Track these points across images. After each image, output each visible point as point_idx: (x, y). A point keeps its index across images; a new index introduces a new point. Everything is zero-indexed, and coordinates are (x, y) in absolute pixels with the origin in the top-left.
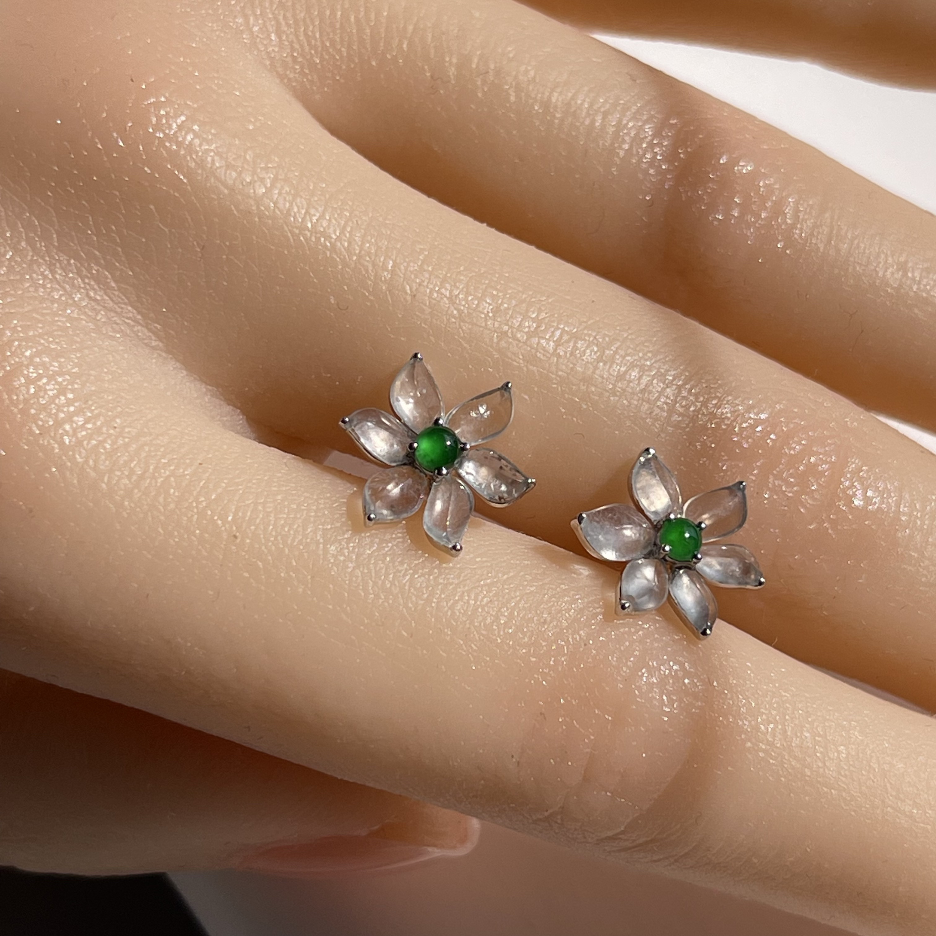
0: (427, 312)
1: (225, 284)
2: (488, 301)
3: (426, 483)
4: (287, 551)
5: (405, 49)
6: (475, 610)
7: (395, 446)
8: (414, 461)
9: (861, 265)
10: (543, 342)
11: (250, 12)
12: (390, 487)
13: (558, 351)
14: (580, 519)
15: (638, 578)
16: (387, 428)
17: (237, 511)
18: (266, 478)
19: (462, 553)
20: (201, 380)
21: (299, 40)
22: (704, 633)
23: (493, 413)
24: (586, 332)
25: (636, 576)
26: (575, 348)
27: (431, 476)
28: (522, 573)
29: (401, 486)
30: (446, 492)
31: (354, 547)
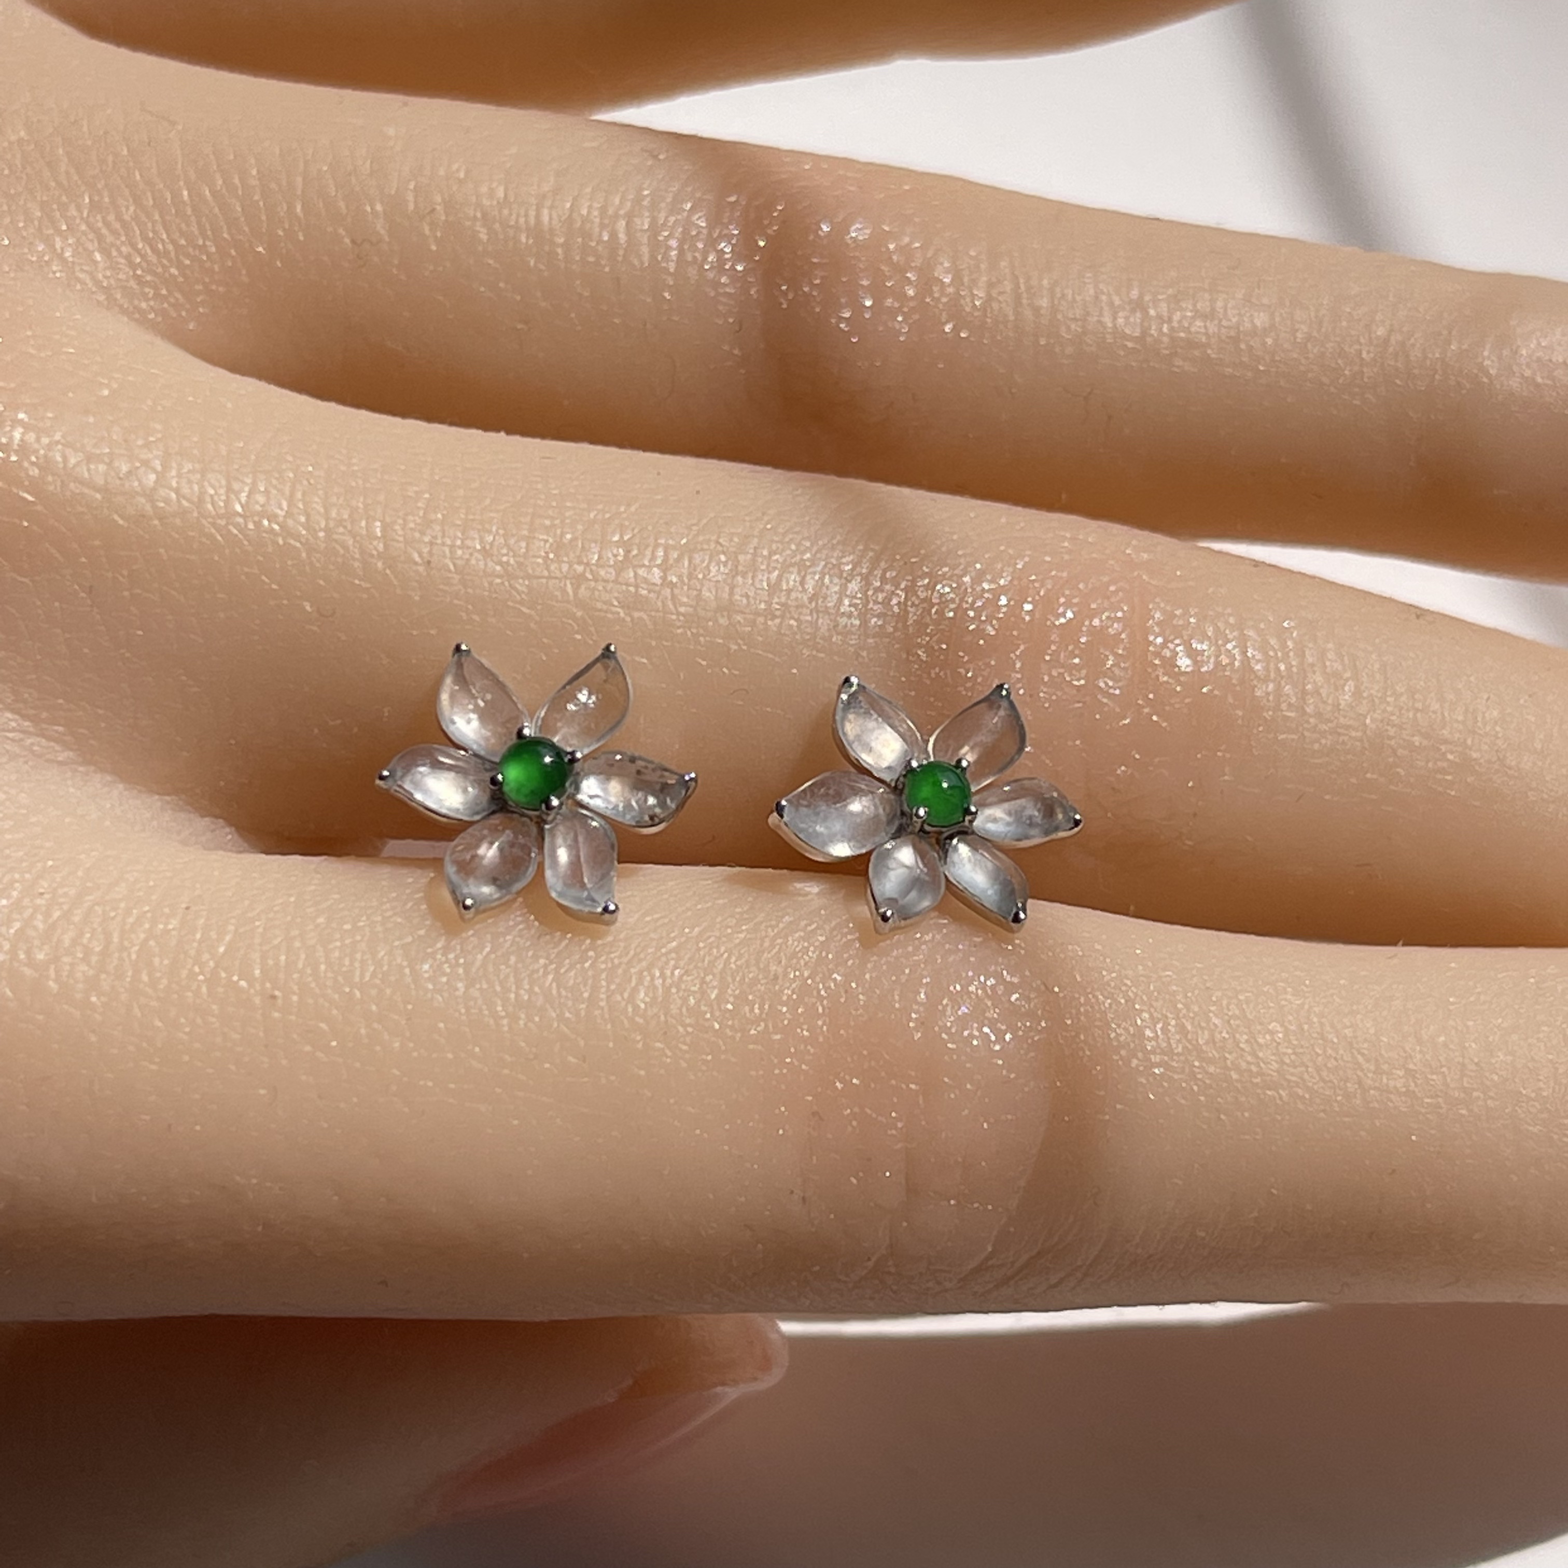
0: (455, 581)
1: (140, 633)
2: (541, 537)
3: (534, 830)
4: (358, 994)
5: (301, 215)
6: (667, 990)
7: (470, 789)
8: (506, 802)
9: (1075, 320)
10: (641, 572)
11: (51, 231)
12: (482, 851)
13: (669, 579)
14: (780, 810)
15: (893, 869)
16: (450, 768)
17: (264, 958)
18: (292, 899)
19: (620, 916)
20: (151, 792)
21: (138, 251)
22: (1016, 919)
23: (600, 696)
24: (701, 538)
25: (888, 868)
26: (693, 568)
27: (538, 817)
28: (719, 919)
29: (497, 844)
30: (568, 834)
31: (457, 958)
